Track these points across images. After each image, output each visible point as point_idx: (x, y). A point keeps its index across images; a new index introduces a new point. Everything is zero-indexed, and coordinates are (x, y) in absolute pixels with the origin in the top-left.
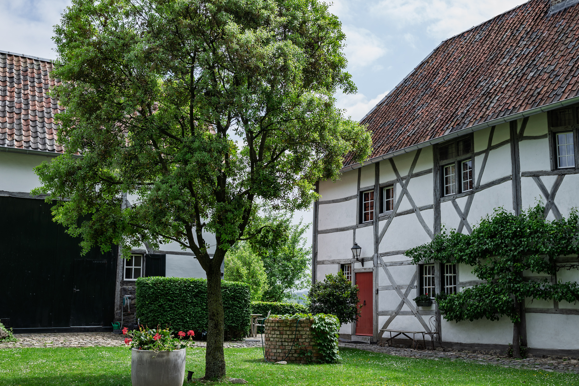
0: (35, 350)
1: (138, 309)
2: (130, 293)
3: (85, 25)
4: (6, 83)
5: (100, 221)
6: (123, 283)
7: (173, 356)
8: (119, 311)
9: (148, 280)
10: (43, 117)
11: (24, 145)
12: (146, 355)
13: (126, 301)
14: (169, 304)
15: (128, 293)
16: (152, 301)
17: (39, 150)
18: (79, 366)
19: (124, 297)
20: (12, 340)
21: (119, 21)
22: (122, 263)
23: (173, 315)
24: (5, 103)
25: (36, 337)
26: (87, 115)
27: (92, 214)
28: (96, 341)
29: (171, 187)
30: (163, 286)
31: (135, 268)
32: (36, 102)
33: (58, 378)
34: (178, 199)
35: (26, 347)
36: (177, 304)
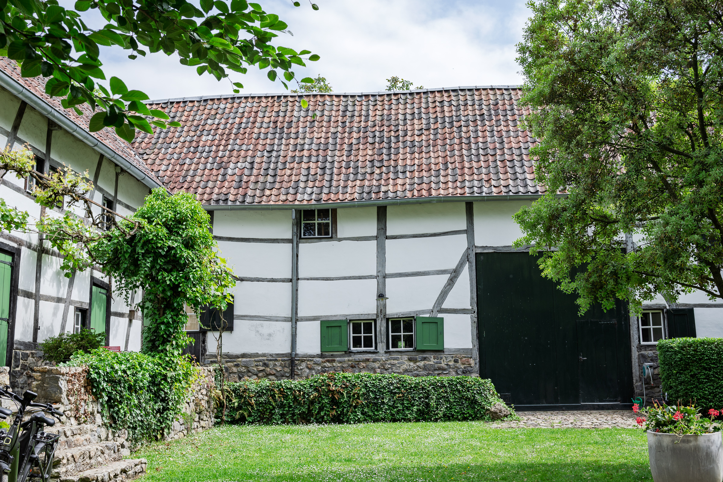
0: (541, 431)
1: (664, 380)
2: (651, 360)
3: (551, 35)
4: (476, 122)
5: (597, 272)
6: (640, 347)
7: (703, 441)
8: (639, 384)
9: (673, 343)
10: (520, 155)
11: (504, 190)
12: (666, 440)
13: (646, 371)
14: (705, 374)
15: (649, 360)
16: (681, 370)
17: (520, 194)
18: (593, 452)
19: (644, 365)
20: (514, 418)
21: (591, 20)
22: (636, 322)
23: (712, 388)
24: (478, 146)
25: (542, 416)
26: (566, 144)
27: (587, 264)
28: (614, 422)
29: (683, 218)
30: (693, 350)
31: (653, 328)
32: (511, 137)
33: (569, 466)
34: (694, 233)
35: (530, 427)
36: (716, 373)
